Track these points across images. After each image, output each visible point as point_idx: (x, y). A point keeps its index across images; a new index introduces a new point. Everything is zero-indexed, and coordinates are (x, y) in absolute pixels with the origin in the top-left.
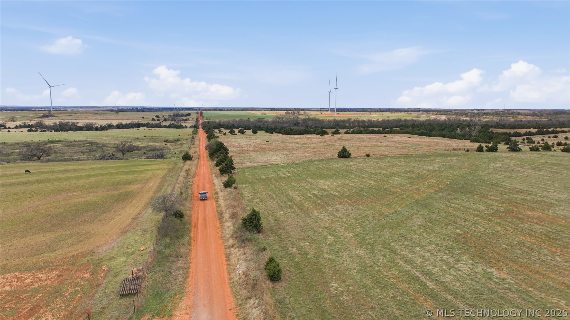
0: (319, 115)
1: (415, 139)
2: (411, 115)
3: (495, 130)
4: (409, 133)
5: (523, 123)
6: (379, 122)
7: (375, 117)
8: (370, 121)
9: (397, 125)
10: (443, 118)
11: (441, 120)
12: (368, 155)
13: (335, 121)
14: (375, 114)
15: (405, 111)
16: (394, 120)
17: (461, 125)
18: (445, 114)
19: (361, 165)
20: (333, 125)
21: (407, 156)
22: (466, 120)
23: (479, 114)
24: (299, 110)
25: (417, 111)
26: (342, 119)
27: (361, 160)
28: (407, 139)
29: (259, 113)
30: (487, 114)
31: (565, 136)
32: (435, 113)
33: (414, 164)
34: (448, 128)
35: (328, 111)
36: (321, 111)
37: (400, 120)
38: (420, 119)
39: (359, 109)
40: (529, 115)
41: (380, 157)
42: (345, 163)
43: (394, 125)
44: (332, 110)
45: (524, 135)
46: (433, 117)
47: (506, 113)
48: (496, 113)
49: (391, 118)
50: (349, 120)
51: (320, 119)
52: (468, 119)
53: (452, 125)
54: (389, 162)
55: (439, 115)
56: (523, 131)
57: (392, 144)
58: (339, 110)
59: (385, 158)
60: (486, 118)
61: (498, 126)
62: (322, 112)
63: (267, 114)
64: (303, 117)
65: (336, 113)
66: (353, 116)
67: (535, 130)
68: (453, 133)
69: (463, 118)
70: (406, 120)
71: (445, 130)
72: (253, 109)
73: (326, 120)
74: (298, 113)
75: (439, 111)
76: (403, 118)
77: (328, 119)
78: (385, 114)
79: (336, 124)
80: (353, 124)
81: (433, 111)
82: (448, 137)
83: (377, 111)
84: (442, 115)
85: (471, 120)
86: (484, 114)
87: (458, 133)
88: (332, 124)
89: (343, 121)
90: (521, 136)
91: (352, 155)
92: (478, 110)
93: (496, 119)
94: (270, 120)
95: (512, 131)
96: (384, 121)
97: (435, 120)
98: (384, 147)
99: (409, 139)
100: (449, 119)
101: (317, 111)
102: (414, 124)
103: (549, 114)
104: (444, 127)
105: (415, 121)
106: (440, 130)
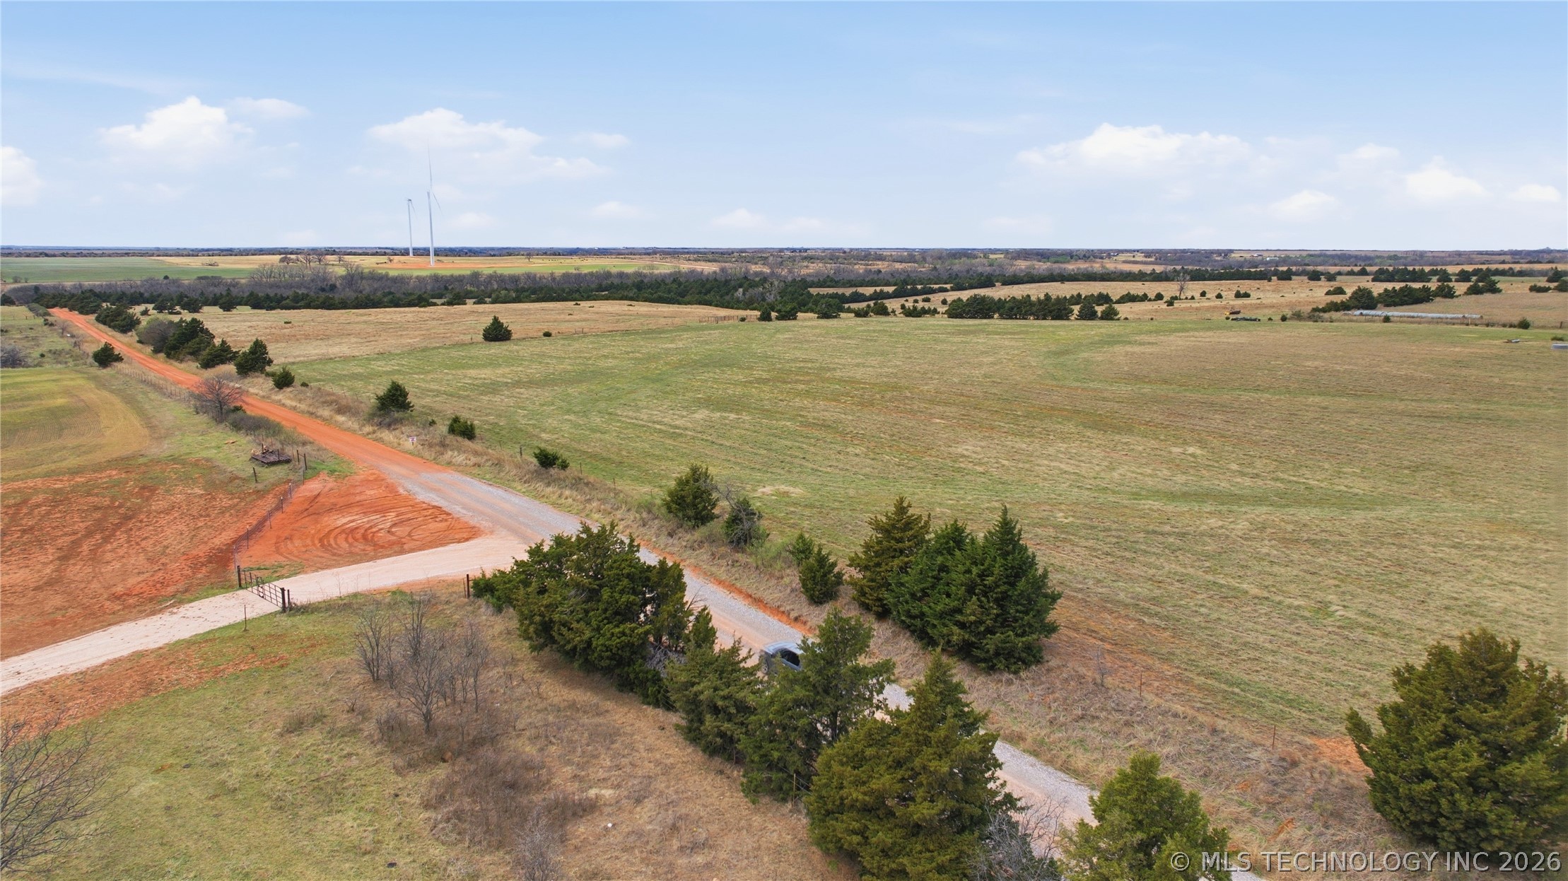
0: (384, 265)
1: (642, 308)
2: (634, 262)
3: (814, 291)
4: (632, 299)
5: (881, 276)
6: (554, 279)
7: (541, 267)
8: (530, 277)
9: (601, 285)
10: (708, 268)
11: (706, 273)
12: (547, 335)
13: (436, 278)
14: (540, 261)
15: (619, 254)
16: (591, 274)
17: (746, 281)
18: (715, 261)
19: (538, 349)
20: (433, 290)
21: (627, 332)
22: (761, 273)
23: (792, 259)
24: (320, 253)
25: (649, 254)
26: (457, 273)
27: (535, 342)
28: (626, 308)
29: (196, 263)
30: (811, 259)
31: (942, 298)
32: (692, 257)
33: (642, 343)
34: (718, 287)
35: (408, 254)
36: (385, 254)
37: (608, 275)
38: (656, 272)
39: (493, 249)
40: (900, 259)
41: (569, 337)
42: (505, 348)
43: (593, 286)
44: (423, 252)
45: (870, 298)
46: (685, 266)
47: (853, 257)
48: (833, 255)
49: (585, 271)
50: (476, 275)
51: (392, 273)
52: (767, 270)
53: (727, 282)
54: (593, 343)
55: (703, 263)
56: (868, 291)
57: (594, 317)
58: (439, 252)
59: (584, 337)
60: (807, 267)
61: (825, 281)
62: (392, 257)
63: (222, 266)
64: (341, 271)
65: (432, 258)
66: (486, 267)
67: (891, 289)
68: (727, 298)
69: (754, 268)
70: (621, 275)
71: (712, 293)
72: (178, 253)
73: (410, 278)
74: (320, 260)
75: (701, 253)
76: (614, 270)
77: (416, 273)
78: (568, 261)
79: (442, 286)
80: (486, 287)
81: (688, 253)
82: (717, 306)
83: (545, 254)
84: (709, 261)
85: (773, 273)
86: (805, 258)
87: (738, 298)
88: (429, 287)
89: (460, 279)
90: (864, 301)
91: (514, 336)
92: (794, 250)
93: (829, 268)
94: (243, 281)
95: (848, 292)
96: (566, 276)
97: (692, 272)
98: (578, 321)
99: (631, 308)
100: (723, 270)
101: (373, 254)
102: (642, 281)
103: (940, 258)
104: (708, 286)
105: (645, 276)
106: (700, 293)
